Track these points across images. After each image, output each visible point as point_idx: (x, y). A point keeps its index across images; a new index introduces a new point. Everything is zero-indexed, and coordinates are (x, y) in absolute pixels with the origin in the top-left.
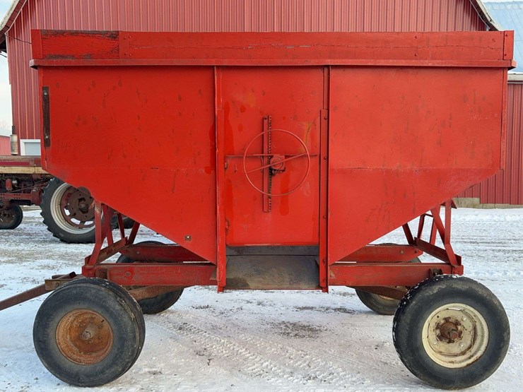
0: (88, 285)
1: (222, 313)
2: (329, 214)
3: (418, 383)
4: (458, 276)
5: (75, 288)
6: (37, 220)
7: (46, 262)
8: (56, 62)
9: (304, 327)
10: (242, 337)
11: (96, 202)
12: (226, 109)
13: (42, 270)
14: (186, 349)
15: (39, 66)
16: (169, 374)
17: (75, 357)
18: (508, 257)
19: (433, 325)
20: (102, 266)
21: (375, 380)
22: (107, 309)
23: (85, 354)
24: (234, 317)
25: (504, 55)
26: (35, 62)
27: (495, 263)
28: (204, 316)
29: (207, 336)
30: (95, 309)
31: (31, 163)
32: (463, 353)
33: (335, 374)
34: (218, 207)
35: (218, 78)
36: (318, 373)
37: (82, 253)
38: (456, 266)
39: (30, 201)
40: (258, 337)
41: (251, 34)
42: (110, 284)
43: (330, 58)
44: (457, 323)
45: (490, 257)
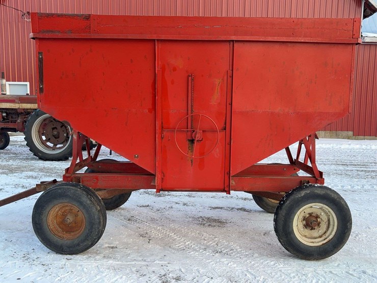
0: (69, 187)
1: (158, 210)
2: (232, 142)
3: (290, 256)
4: (319, 185)
5: (60, 189)
6: (19, 143)
7: (30, 173)
8: (47, 35)
9: (215, 221)
10: (172, 225)
11: (75, 131)
12: (163, 69)
13: (28, 179)
14: (133, 233)
15: (36, 38)
16: (121, 248)
17: (60, 234)
18: (367, 176)
19: (301, 217)
20: (76, 175)
21: (261, 255)
22: (81, 203)
23: (66, 233)
24: (167, 213)
25: (353, 35)
26: (34, 35)
27: (357, 180)
28: (146, 212)
29: (148, 225)
30: (74, 203)
31: (16, 100)
32: (320, 237)
33: (235, 250)
34: (157, 136)
35: (158, 47)
36: (223, 249)
37: (55, 167)
38: (319, 179)
39: (16, 129)
40: (183, 226)
41: (181, 17)
42: (84, 186)
43: (235, 35)
44: (317, 217)
45: (354, 175)
